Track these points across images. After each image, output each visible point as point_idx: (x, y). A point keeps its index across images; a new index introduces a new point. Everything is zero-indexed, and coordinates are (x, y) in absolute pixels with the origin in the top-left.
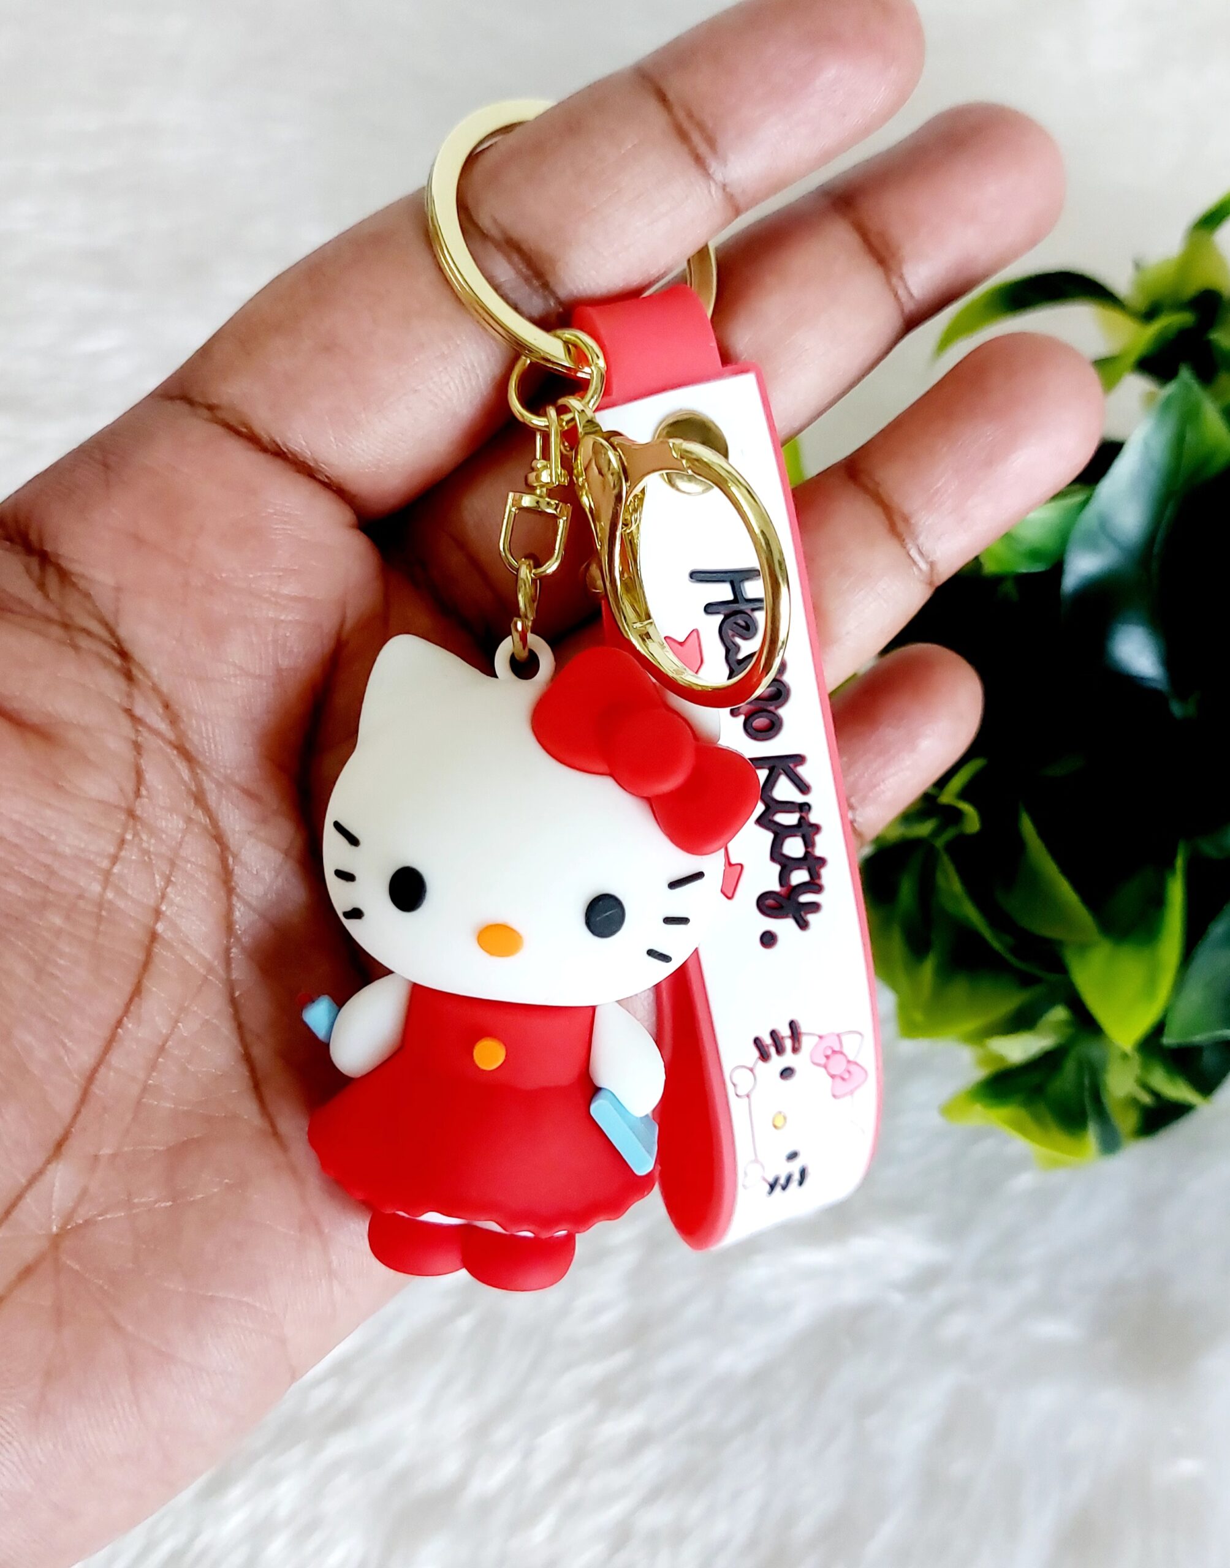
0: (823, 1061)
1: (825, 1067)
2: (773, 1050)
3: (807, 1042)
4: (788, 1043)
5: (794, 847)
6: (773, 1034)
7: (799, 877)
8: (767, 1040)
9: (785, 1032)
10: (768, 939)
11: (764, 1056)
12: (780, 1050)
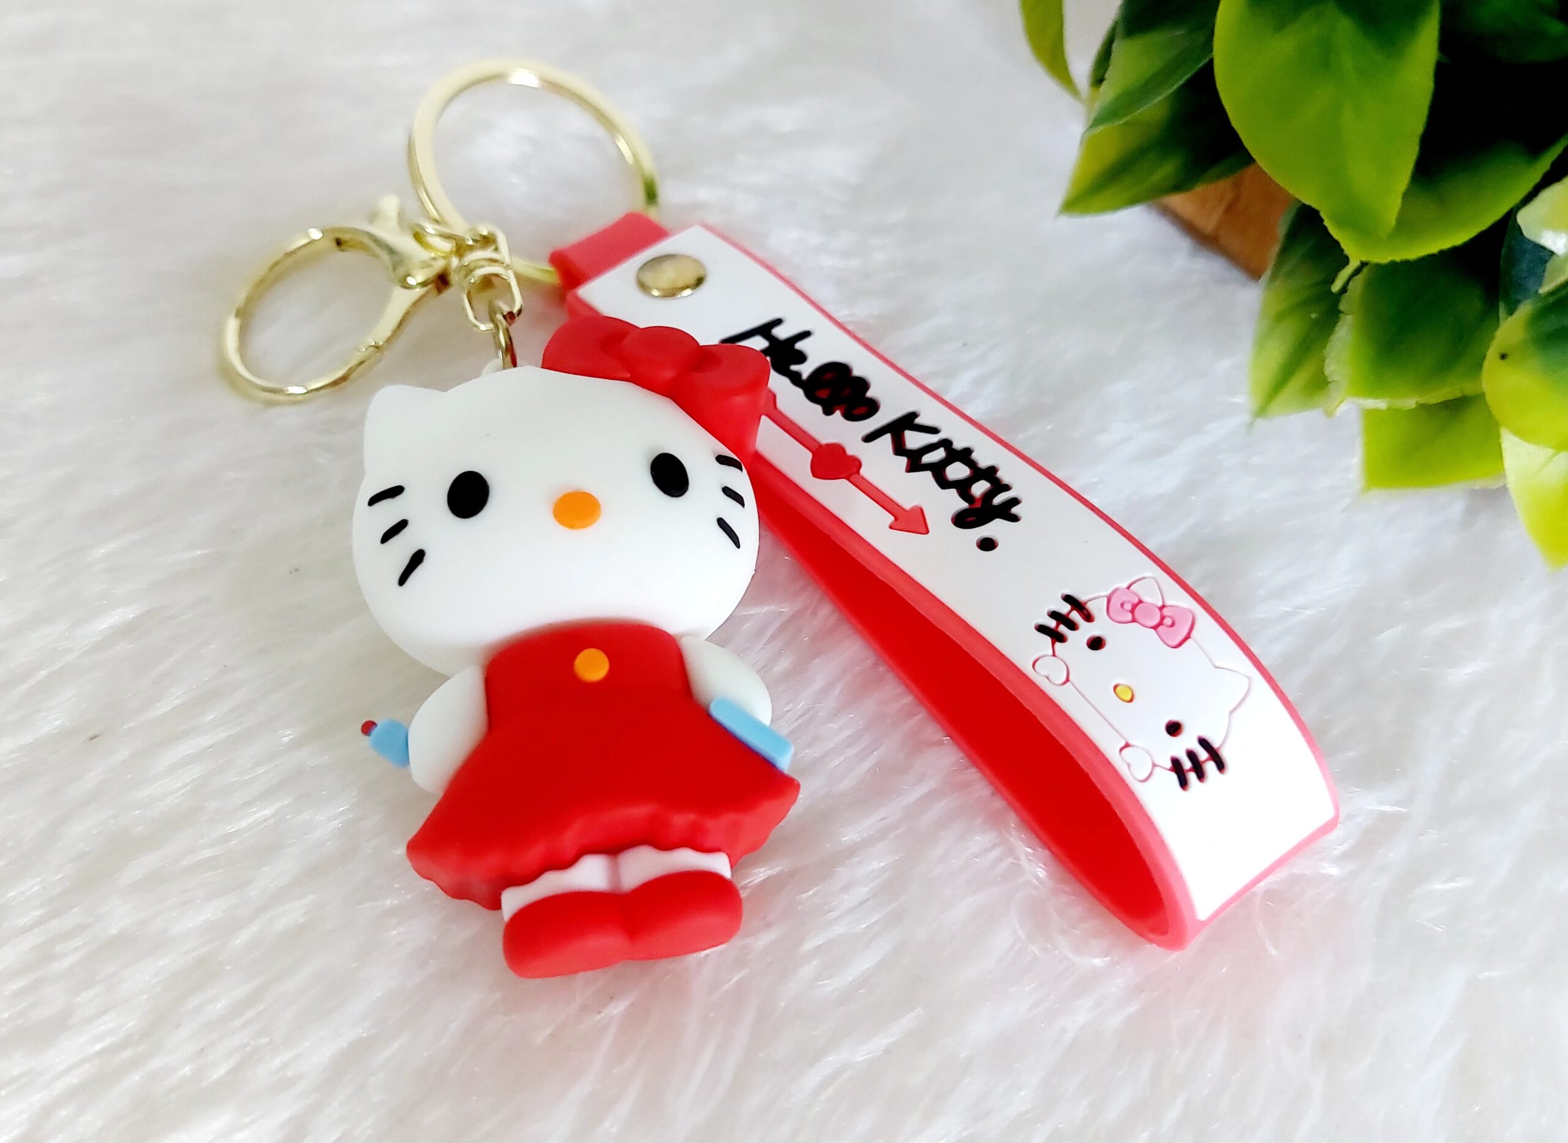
0: (1129, 617)
1: (1134, 620)
2: (1063, 629)
3: (1097, 608)
4: (1075, 616)
5: (957, 471)
6: (1054, 615)
7: (980, 488)
8: (1052, 623)
9: (1064, 608)
10: (987, 544)
11: (1057, 637)
12: (1073, 626)
